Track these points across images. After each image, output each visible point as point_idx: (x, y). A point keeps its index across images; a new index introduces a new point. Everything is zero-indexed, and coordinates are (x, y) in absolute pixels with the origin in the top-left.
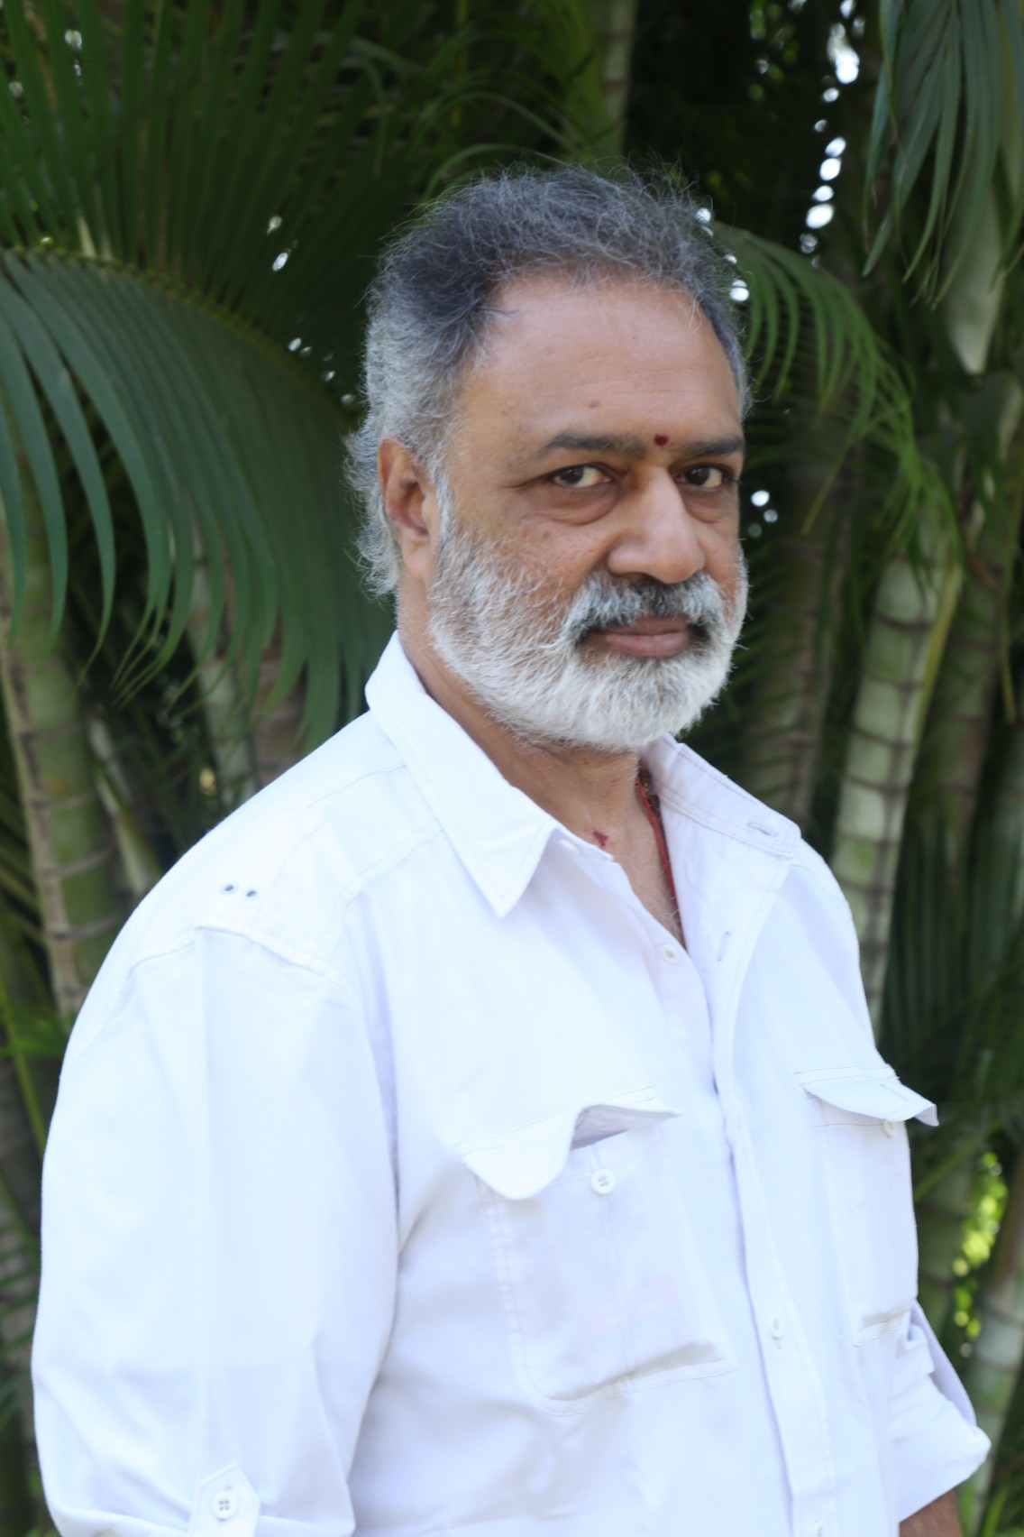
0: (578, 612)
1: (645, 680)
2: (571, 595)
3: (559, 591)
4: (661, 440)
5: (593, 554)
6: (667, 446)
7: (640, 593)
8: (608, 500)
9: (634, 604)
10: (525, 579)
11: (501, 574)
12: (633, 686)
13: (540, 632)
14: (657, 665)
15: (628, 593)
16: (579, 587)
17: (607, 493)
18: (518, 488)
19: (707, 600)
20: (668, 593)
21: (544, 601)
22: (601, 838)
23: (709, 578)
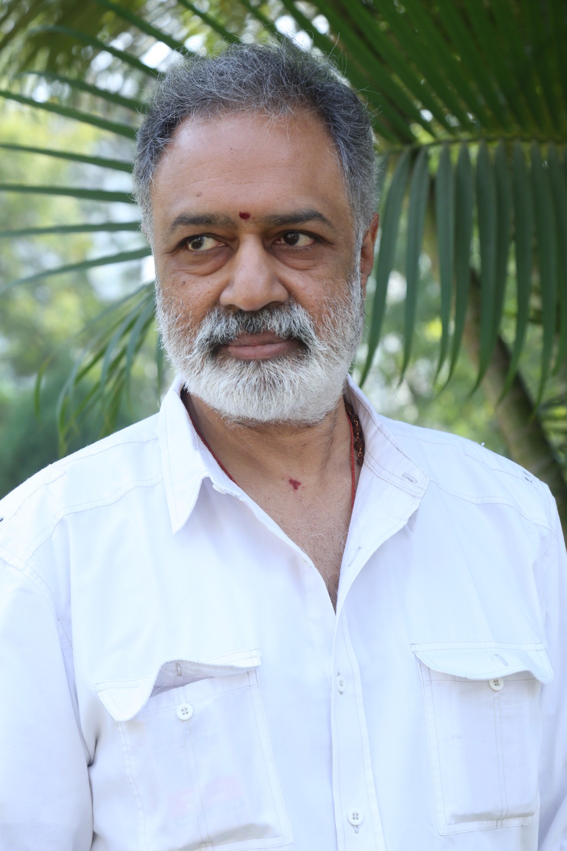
0: (204, 333)
1: (251, 376)
2: (198, 322)
3: (191, 320)
4: (245, 216)
5: (211, 294)
6: (250, 220)
7: (236, 319)
8: (221, 258)
10: (173, 312)
11: (165, 311)
12: (245, 379)
13: (185, 348)
14: (259, 365)
15: (231, 319)
16: (204, 317)
17: (220, 253)
18: (171, 254)
19: (297, 322)
20: (255, 317)
21: (183, 327)
22: (295, 484)
23: (300, 307)
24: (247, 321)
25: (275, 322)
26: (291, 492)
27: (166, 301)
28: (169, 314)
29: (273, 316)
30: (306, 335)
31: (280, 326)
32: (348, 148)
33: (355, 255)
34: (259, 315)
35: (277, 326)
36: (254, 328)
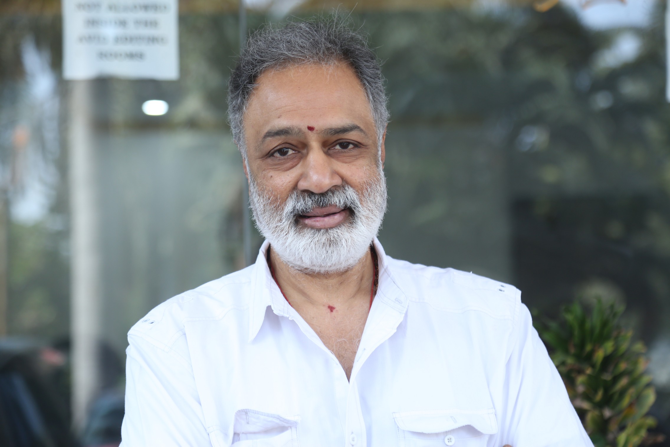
0: (288, 208)
1: (321, 238)
2: (284, 201)
3: (279, 201)
4: (311, 129)
5: (291, 183)
6: (315, 132)
7: (311, 198)
8: (296, 160)
9: (308, 203)
10: (266, 196)
11: (259, 195)
12: (316, 240)
14: (327, 231)
15: (307, 199)
16: (287, 198)
17: (295, 157)
18: (261, 159)
19: (349, 197)
20: (323, 197)
21: (275, 205)
22: (331, 309)
23: (350, 187)
24: (318, 199)
25: (336, 198)
26: (329, 314)
27: (260, 189)
28: (263, 197)
29: (334, 195)
30: (355, 205)
31: (340, 201)
32: (370, 85)
33: (378, 151)
34: (325, 195)
35: (338, 201)
36: (323, 204)
